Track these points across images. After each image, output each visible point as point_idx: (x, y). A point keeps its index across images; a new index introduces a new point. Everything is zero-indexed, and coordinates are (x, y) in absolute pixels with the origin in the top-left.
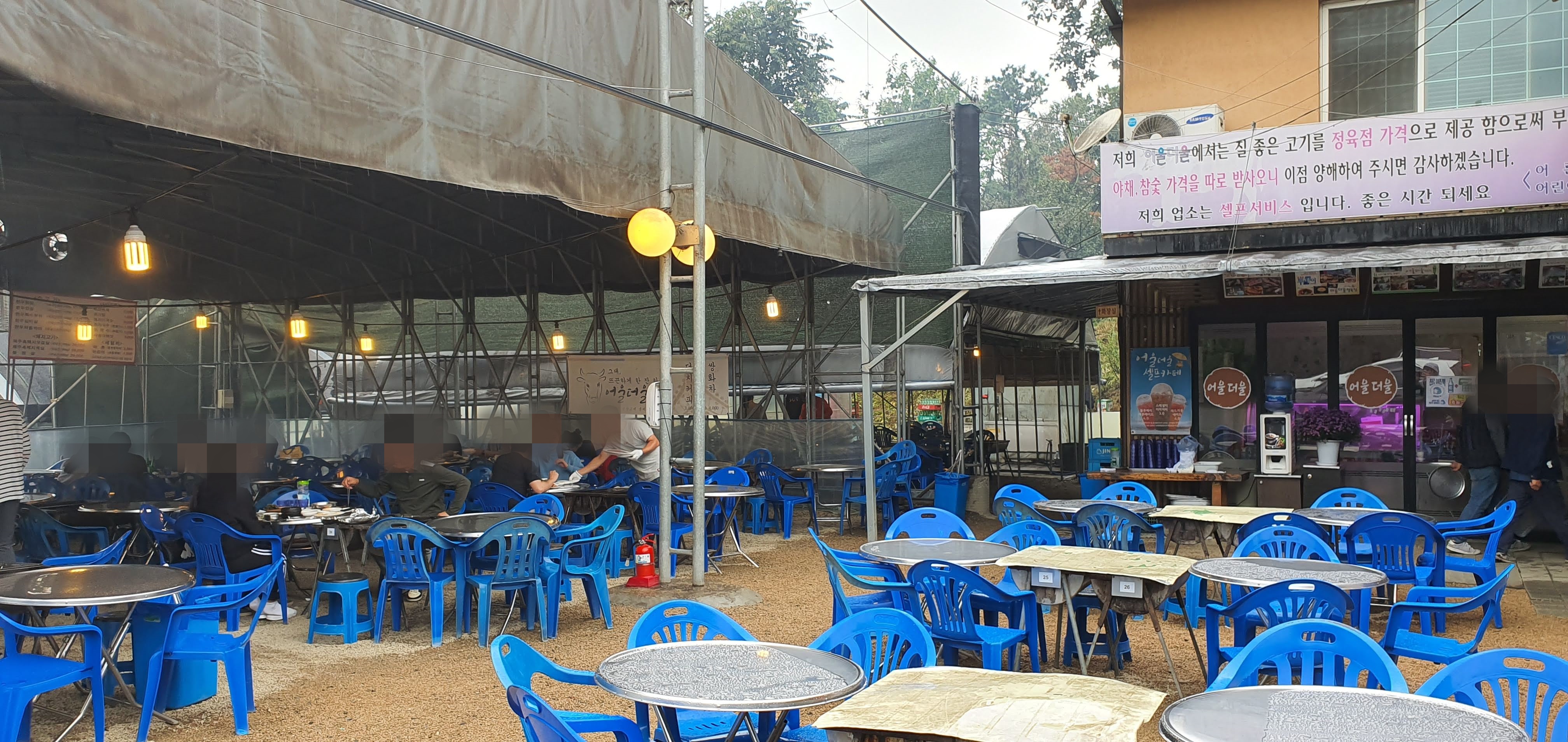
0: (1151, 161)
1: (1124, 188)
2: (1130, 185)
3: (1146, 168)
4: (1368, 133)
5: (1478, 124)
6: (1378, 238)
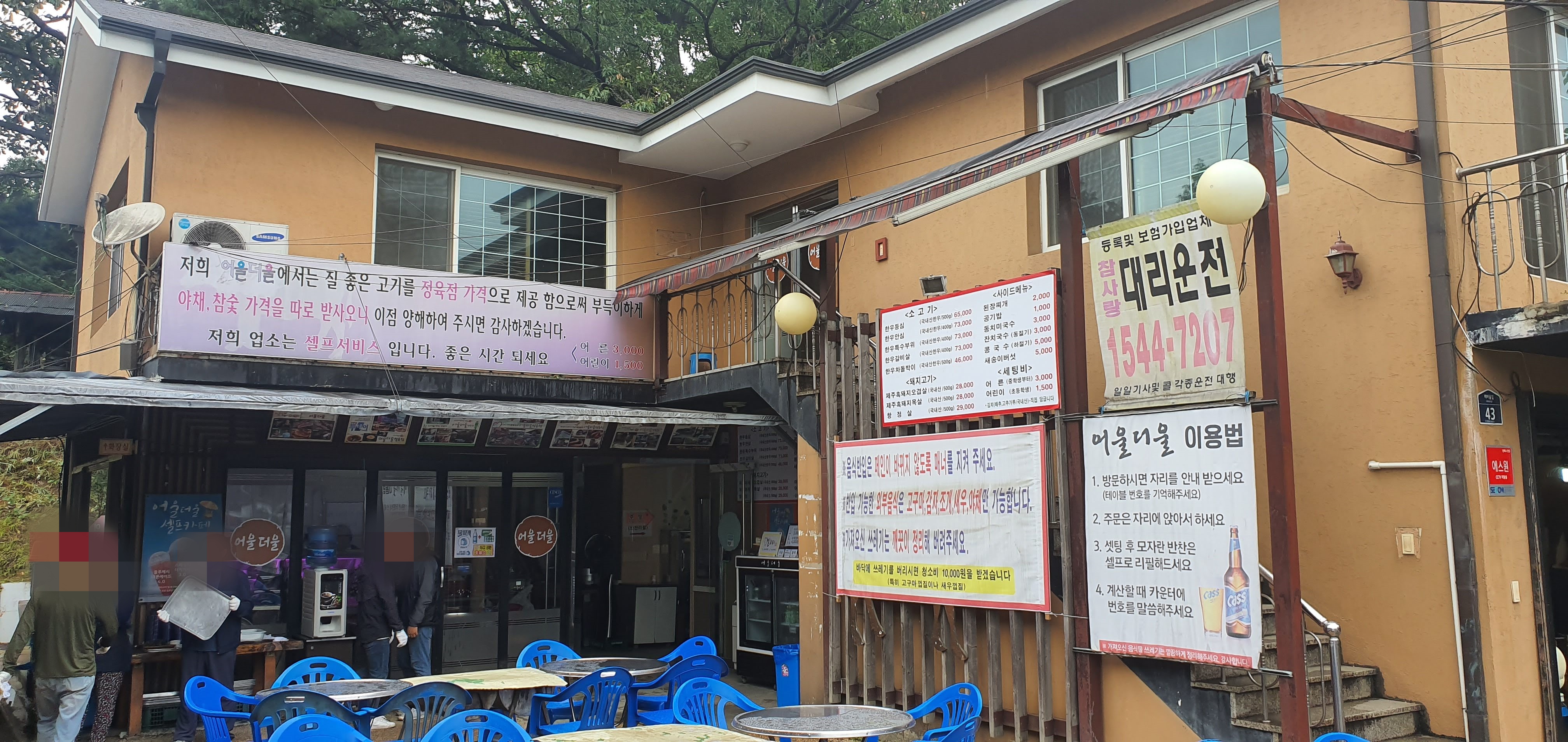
0: (228, 275)
1: (193, 299)
2: (200, 298)
3: (222, 281)
4: (453, 288)
5: (541, 297)
6: (456, 391)
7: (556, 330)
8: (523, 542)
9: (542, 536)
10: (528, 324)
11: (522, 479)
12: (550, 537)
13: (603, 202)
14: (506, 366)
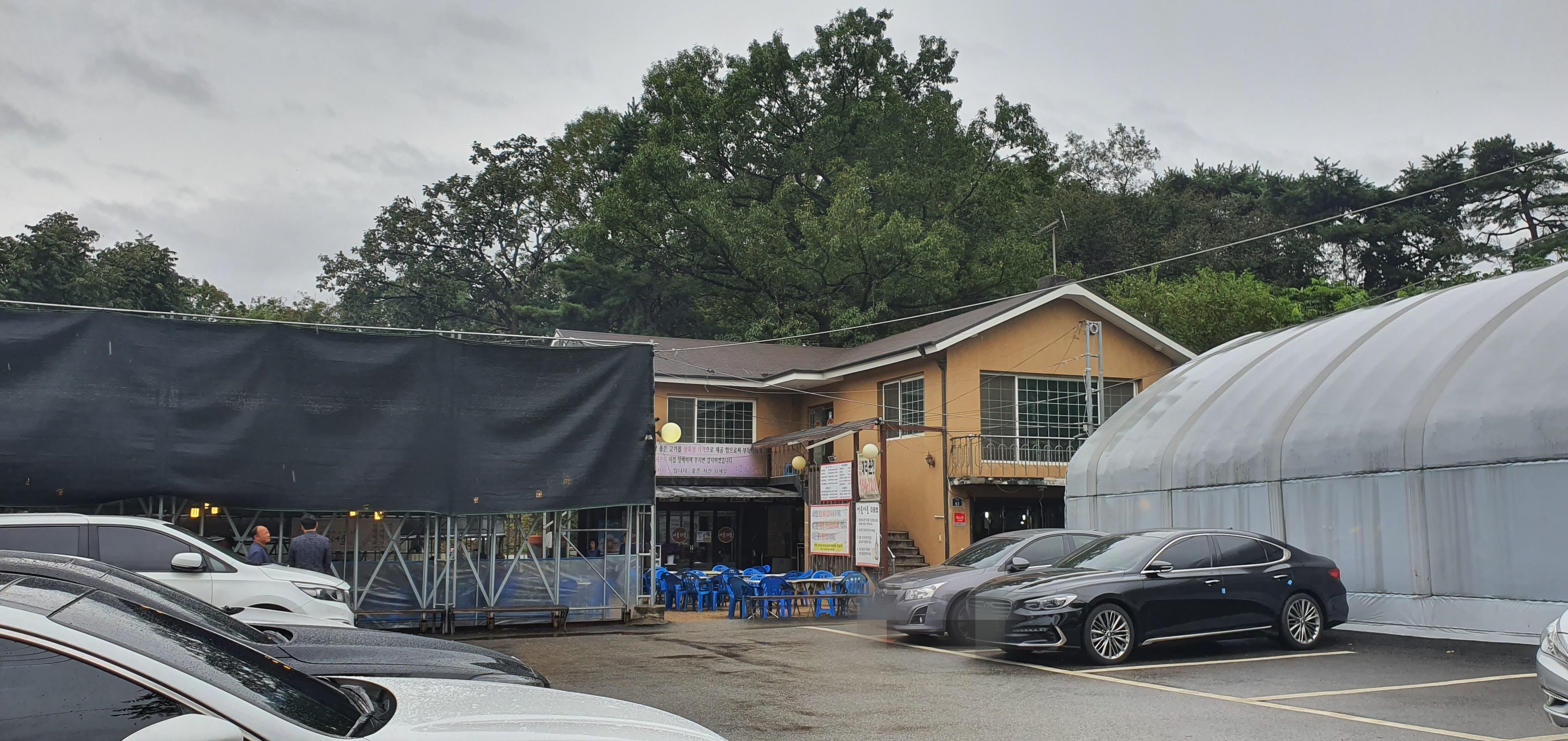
4: (694, 448)
5: (724, 449)
6: (696, 484)
7: (729, 459)
8: (721, 537)
9: (728, 535)
10: (720, 459)
11: (721, 513)
12: (731, 535)
13: (751, 404)
14: (712, 474)
